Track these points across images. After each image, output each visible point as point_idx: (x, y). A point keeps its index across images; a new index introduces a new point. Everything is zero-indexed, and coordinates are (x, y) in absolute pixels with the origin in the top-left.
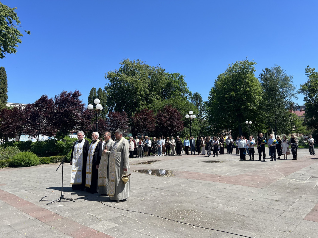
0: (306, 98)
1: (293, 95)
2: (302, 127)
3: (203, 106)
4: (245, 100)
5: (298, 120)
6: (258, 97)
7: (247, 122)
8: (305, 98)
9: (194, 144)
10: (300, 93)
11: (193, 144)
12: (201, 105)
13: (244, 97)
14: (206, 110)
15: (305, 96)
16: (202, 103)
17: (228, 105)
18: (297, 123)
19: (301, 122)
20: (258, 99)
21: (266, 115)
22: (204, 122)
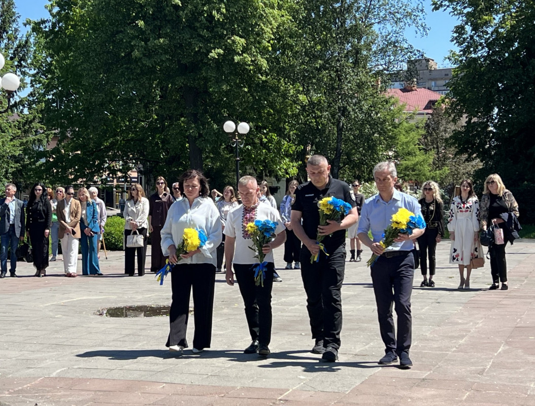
0: (460, 30)
1: (409, 15)
2: (420, 157)
3: (19, 46)
4: (222, 25)
5: (405, 124)
6: (276, 12)
7: (229, 126)
8: (456, 32)
9: (18, 225)
10: (441, 5)
11: (13, 226)
12: (9, 39)
13: (218, 11)
14: (35, 64)
15: (459, 23)
16: (16, 30)
17: (146, 40)
18: (403, 138)
19: (415, 136)
20: (275, 25)
21: (302, 97)
22: (24, 125)
